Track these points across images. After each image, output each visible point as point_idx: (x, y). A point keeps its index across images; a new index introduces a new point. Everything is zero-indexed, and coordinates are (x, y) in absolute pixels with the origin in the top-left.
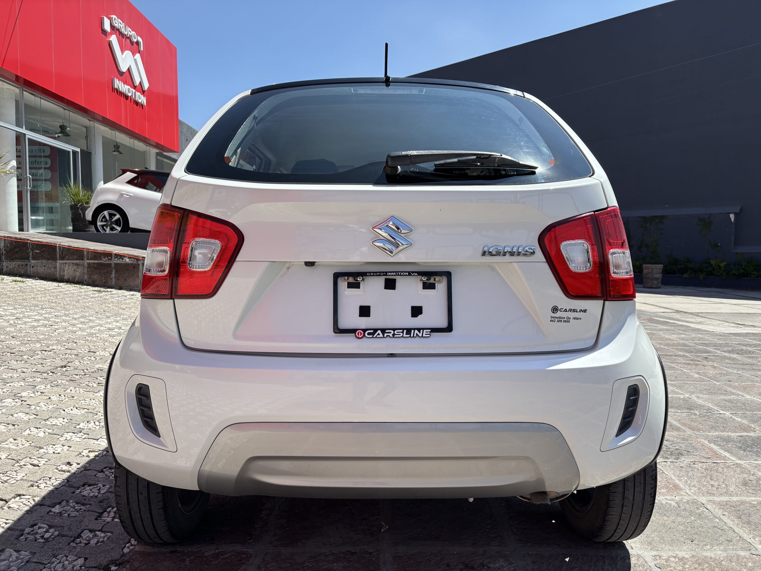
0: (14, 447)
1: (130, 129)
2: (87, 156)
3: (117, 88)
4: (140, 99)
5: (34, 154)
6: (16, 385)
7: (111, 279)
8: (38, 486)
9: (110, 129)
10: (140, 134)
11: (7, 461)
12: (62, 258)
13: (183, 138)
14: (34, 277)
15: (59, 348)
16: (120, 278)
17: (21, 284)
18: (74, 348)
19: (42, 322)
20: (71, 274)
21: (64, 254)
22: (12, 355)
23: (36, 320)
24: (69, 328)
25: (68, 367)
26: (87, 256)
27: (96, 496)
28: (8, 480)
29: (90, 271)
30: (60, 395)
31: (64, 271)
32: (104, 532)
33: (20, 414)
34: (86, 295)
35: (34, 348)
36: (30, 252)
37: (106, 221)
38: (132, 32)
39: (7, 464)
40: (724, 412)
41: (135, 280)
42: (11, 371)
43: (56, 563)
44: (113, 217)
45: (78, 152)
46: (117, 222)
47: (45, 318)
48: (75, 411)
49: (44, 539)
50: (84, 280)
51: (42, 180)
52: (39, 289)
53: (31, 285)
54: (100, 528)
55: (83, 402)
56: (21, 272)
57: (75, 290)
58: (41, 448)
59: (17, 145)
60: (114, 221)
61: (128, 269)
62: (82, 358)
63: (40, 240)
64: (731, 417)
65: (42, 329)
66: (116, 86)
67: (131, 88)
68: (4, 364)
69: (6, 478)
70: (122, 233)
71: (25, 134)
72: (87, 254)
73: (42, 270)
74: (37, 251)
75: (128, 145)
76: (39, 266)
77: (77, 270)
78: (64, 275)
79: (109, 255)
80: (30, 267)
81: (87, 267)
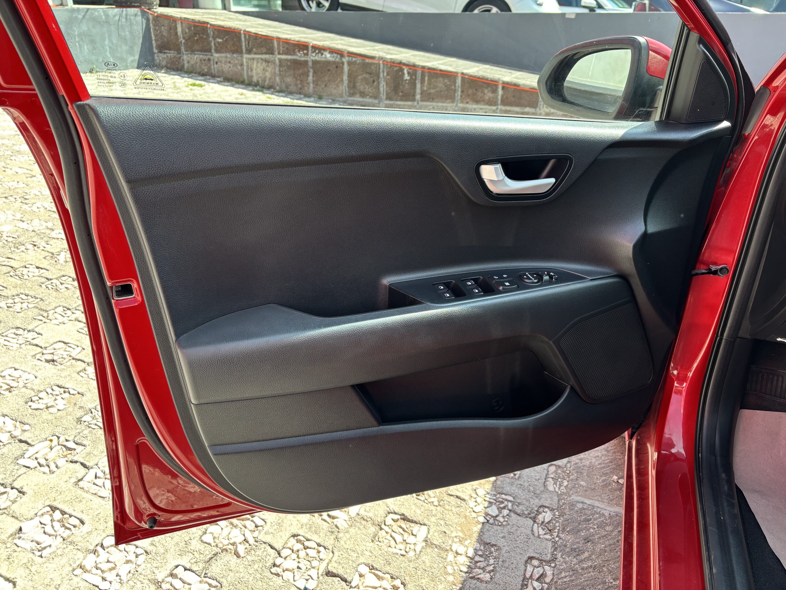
7: (308, 84)
12: (249, 52)
16: (319, 83)
20: (261, 75)
21: (250, 44)
26: (278, 48)
29: (282, 71)
31: (252, 70)
36: (211, 41)
41: (338, 86)
56: (204, 69)
61: (329, 70)
63: (223, 23)
70: (330, 11)
72: (277, 45)
73: (227, 68)
74: (220, 40)
76: (223, 62)
77: (267, 68)
78: (252, 77)
79: (303, 47)
80: (214, 62)
81: (278, 65)
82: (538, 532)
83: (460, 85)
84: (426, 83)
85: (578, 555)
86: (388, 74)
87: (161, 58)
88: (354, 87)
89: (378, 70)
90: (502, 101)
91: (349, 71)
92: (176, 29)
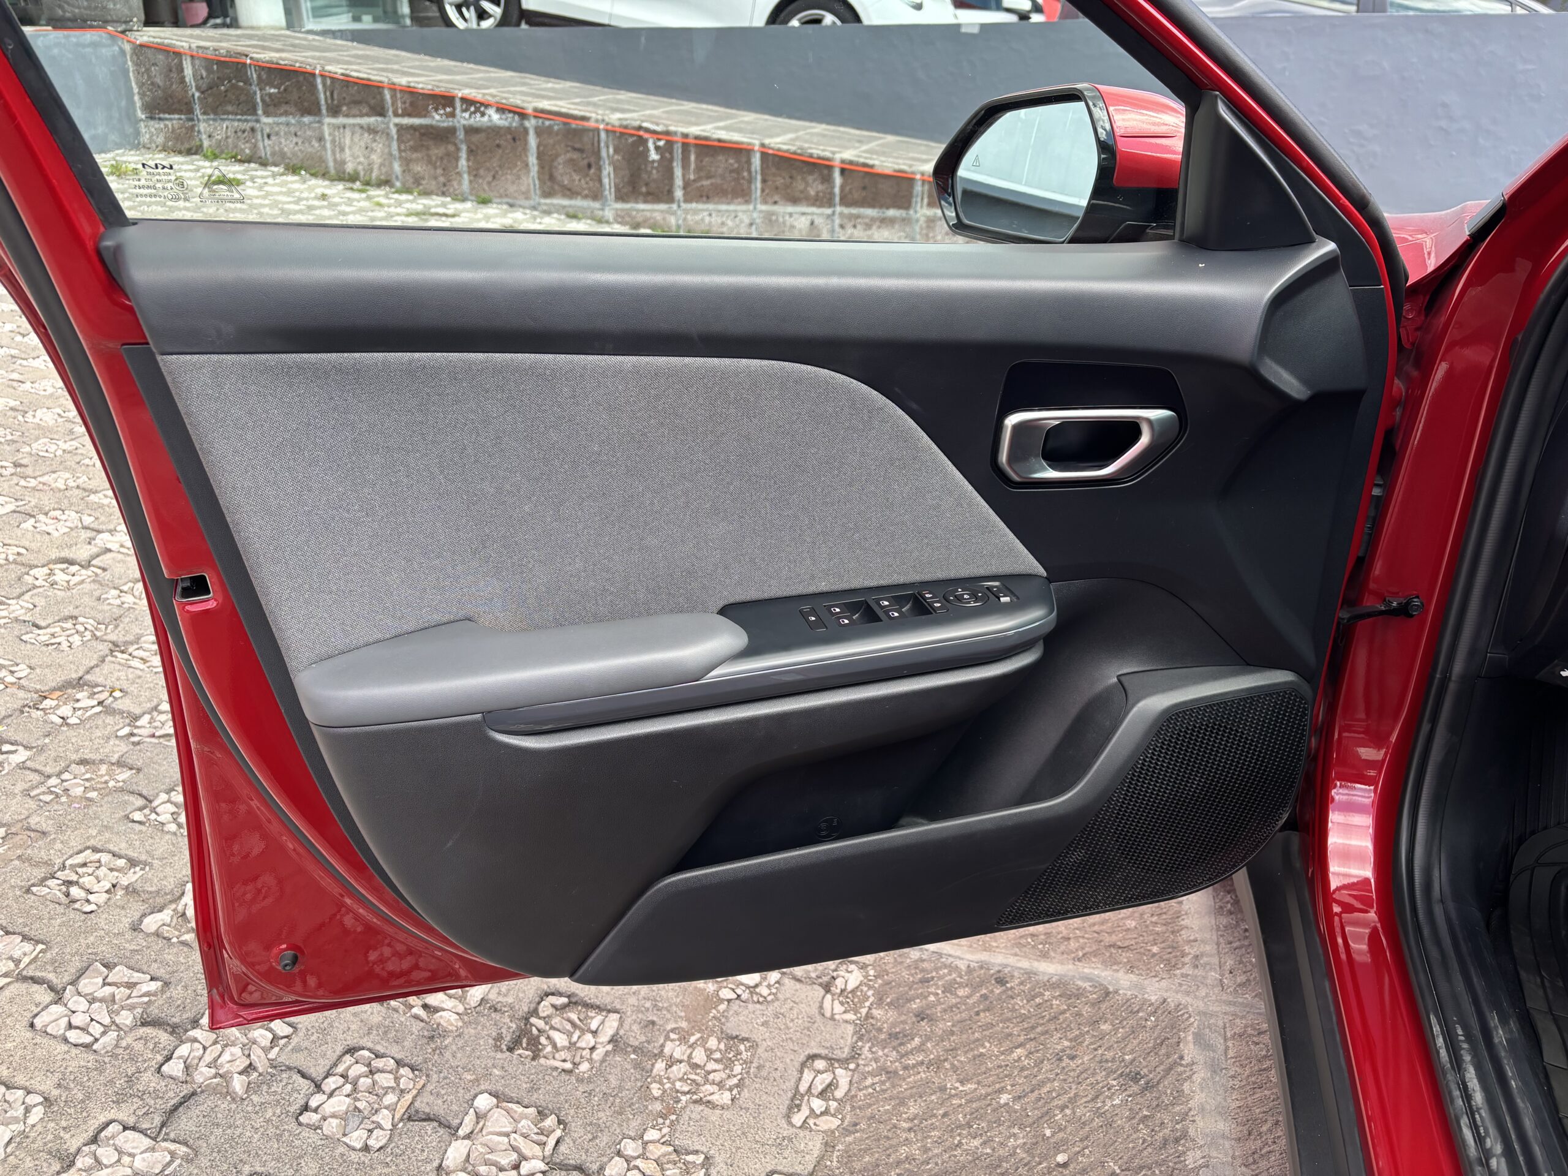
7: (459, 174)
12: (334, 111)
16: (482, 172)
20: (362, 159)
21: (335, 96)
26: (393, 104)
29: (404, 151)
31: (342, 150)
36: (255, 93)
41: (519, 177)
50: (394, 176)
56: (243, 150)
61: (498, 146)
63: (276, 57)
70: (504, 26)
72: (392, 97)
73: (291, 146)
74: (272, 90)
76: (282, 133)
77: (374, 145)
78: (344, 162)
79: (445, 101)
80: (263, 136)
81: (395, 137)
82: (833, 1009)
83: (758, 168)
84: (693, 166)
85: (901, 1044)
86: (616, 151)
87: (153, 130)
88: (552, 178)
89: (596, 144)
90: (841, 199)
91: (538, 147)
92: (182, 70)
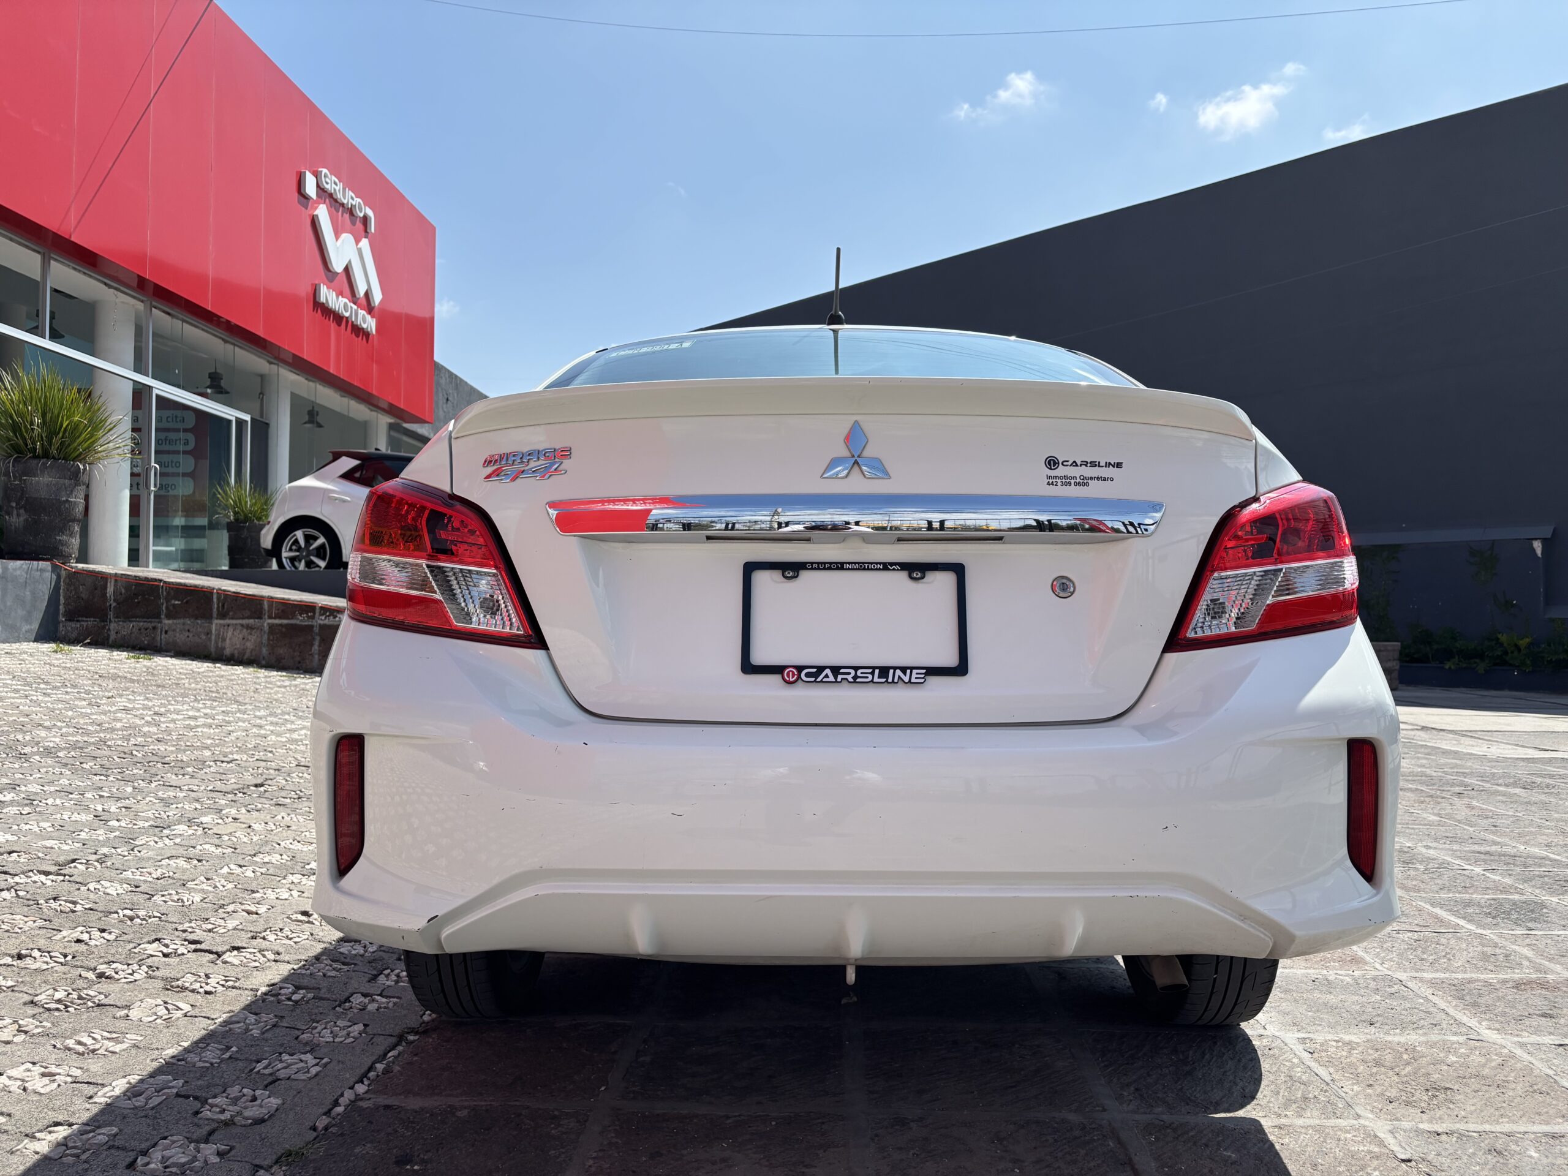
0: (210, 889)
1: (345, 379)
2: (262, 430)
3: (325, 301)
4: (365, 323)
5: (165, 425)
6: (186, 807)
7: (312, 655)
8: (264, 938)
9: (306, 379)
10: (362, 387)
11: (204, 905)
12: (222, 615)
13: (441, 395)
14: (167, 652)
15: (244, 759)
17: (147, 663)
18: (271, 760)
19: (201, 719)
20: (238, 646)
21: (226, 607)
22: (165, 766)
23: (190, 718)
24: (253, 731)
25: (267, 786)
26: (269, 611)
27: (362, 956)
28: (213, 929)
29: (273, 640)
30: (266, 823)
31: (224, 640)
32: (386, 997)
33: (207, 846)
34: (271, 683)
35: (199, 757)
36: (163, 604)
37: (299, 549)
38: (355, 199)
39: (204, 909)
40: (1472, 868)
42: (169, 788)
43: (319, 1028)
44: (311, 541)
45: (246, 421)
46: (320, 552)
47: (206, 714)
48: (297, 846)
49: (293, 1001)
50: (261, 657)
51: (178, 475)
52: (181, 671)
53: (164, 664)
54: (379, 993)
55: (307, 833)
56: (143, 642)
57: (248, 674)
58: (253, 892)
59: (133, 408)
60: (313, 549)
62: (289, 775)
63: (182, 581)
64: (1483, 875)
65: (205, 730)
66: (323, 300)
67: (350, 302)
68: (156, 779)
69: (210, 926)
70: (330, 570)
71: (150, 388)
72: (269, 607)
73: (183, 639)
74: (177, 602)
75: (338, 409)
76: (178, 630)
77: (249, 637)
78: (224, 648)
79: (310, 608)
80: (161, 632)
81: (267, 632)
87: (69, 627)
92: (106, 588)
